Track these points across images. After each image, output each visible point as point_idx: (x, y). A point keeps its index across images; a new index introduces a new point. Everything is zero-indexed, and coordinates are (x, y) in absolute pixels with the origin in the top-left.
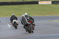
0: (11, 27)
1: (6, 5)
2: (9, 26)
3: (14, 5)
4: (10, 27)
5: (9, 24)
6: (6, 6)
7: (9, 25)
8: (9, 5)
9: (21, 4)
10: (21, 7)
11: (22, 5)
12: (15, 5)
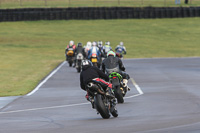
0: (145, 94)
1: (127, 17)
2: (139, 89)
3: (154, 17)
4: (141, 92)
5: (137, 83)
6: (129, 21)
7: (137, 86)
8: (138, 17)
9: (177, 16)
10: (179, 25)
11: (181, 19)
12: (160, 17)
